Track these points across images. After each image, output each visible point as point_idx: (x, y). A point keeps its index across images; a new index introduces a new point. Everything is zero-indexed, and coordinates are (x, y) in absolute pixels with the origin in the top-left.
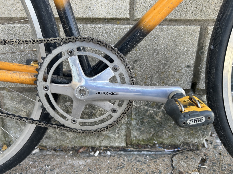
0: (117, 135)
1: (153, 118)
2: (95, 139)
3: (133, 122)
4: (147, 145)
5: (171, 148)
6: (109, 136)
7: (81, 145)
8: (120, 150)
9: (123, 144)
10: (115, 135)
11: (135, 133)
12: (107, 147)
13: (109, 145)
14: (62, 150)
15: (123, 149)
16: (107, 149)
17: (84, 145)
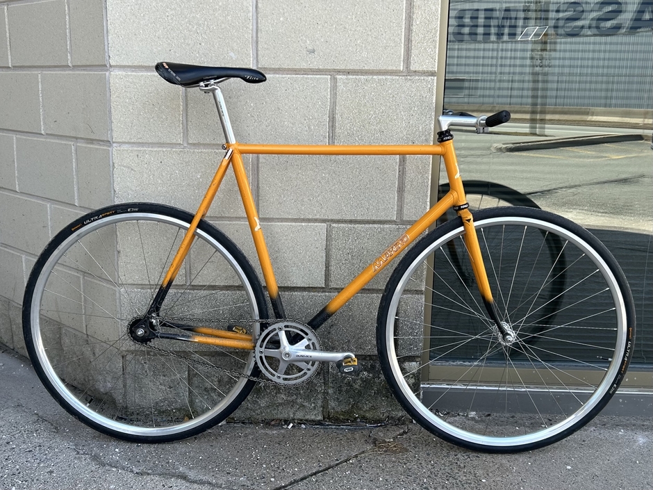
0: (313, 405)
1: (352, 386)
2: (289, 409)
3: (331, 391)
4: (348, 420)
5: (374, 424)
6: (304, 406)
7: (273, 417)
8: (316, 424)
9: (320, 418)
10: (311, 405)
11: (332, 404)
12: (301, 420)
13: (304, 418)
14: (251, 423)
15: (319, 423)
16: (301, 422)
17: (276, 417)
